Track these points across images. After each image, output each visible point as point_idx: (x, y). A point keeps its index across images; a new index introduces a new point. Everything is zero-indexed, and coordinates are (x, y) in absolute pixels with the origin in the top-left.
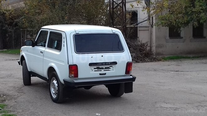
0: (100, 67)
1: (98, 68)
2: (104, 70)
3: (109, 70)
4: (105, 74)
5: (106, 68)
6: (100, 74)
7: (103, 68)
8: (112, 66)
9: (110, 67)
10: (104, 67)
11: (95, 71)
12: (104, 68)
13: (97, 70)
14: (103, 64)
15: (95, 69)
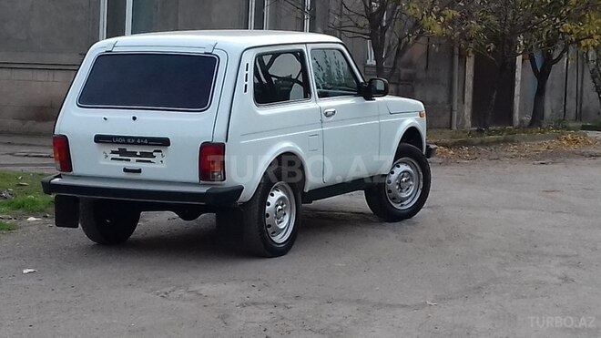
0: (129, 149)
1: (122, 152)
2: (137, 161)
3: (150, 161)
4: (139, 171)
5: (143, 154)
6: (125, 170)
7: (134, 154)
8: (160, 151)
9: (154, 154)
10: (138, 150)
11: (112, 159)
12: (138, 154)
13: (117, 156)
14: (129, 141)
15: (113, 152)
